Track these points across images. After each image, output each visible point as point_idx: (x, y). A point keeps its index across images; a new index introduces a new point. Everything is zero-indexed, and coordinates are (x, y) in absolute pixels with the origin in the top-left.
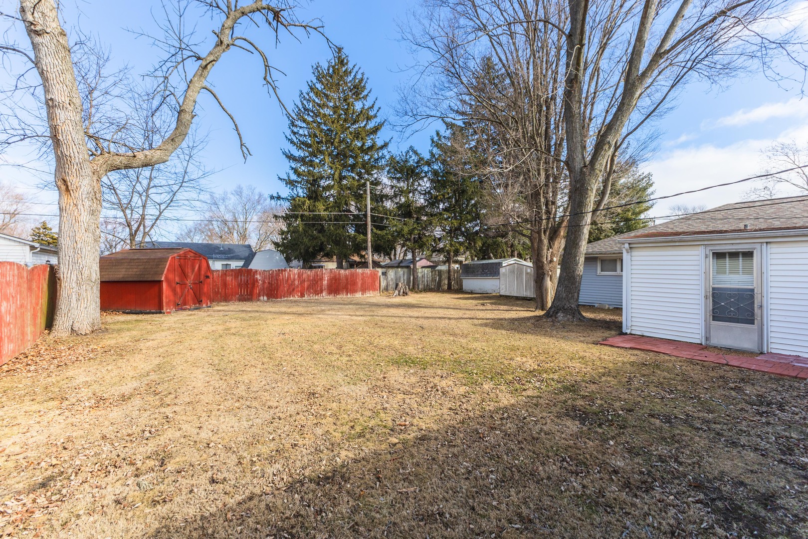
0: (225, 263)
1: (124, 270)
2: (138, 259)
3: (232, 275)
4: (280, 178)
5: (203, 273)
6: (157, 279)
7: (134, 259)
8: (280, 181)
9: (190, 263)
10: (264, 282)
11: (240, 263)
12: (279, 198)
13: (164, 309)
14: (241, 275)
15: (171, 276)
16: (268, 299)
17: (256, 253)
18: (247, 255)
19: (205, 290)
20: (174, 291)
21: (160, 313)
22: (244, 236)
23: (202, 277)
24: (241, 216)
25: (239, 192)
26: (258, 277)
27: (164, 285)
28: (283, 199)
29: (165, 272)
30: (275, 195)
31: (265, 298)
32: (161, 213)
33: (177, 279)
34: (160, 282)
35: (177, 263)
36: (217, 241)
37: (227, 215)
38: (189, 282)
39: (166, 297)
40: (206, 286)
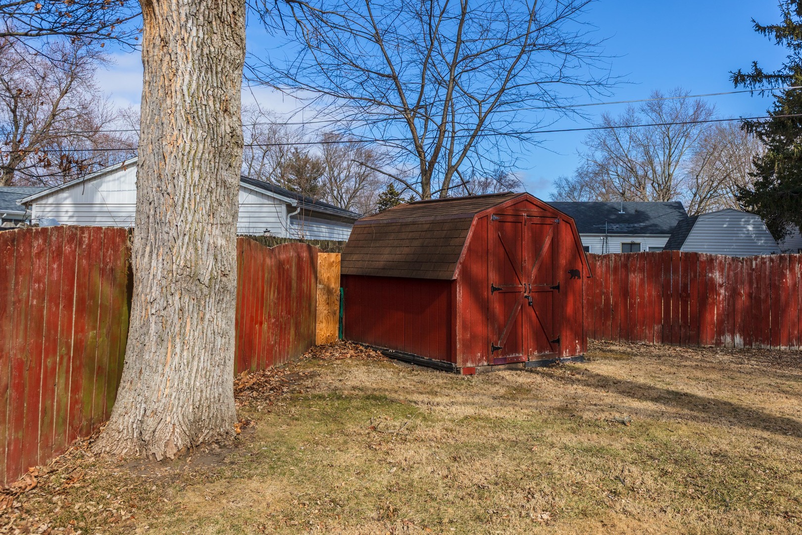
0: (628, 240)
1: (387, 250)
2: (414, 223)
3: (642, 270)
4: (760, 28)
5: (563, 261)
6: (442, 275)
7: (406, 225)
8: (760, 36)
9: (527, 235)
10: (734, 293)
11: (661, 242)
12: (758, 76)
13: (459, 359)
14: (667, 271)
15: (477, 269)
16: (748, 342)
17: (694, 219)
18: (675, 223)
19: (569, 310)
20: (485, 308)
21: (449, 369)
22: (665, 188)
23: (561, 274)
24: (660, 153)
25: (656, 105)
26: (717, 276)
27: (460, 294)
28: (768, 77)
29: (461, 259)
30: (748, 70)
31: (738, 339)
32: (482, 121)
33: (493, 278)
34: (450, 284)
35: (492, 235)
36: (614, 199)
37: (634, 153)
38: (526, 286)
39: (465, 327)
40: (571, 300)
